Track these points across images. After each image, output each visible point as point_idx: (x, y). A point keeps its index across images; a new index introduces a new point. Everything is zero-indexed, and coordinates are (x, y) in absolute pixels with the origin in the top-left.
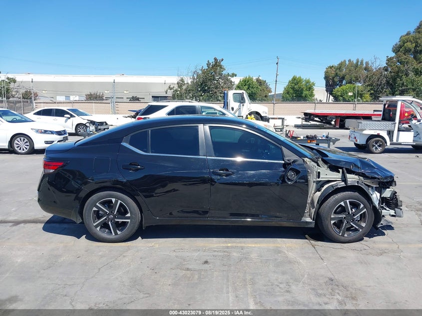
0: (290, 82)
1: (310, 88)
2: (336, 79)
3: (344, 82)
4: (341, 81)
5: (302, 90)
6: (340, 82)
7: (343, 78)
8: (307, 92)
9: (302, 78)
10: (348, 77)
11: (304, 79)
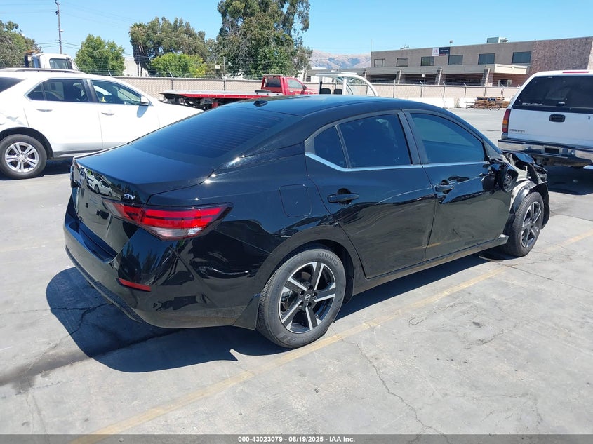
0: (83, 44)
1: (118, 57)
2: (150, 44)
3: (161, 49)
4: (156, 48)
5: (107, 58)
6: (154, 50)
7: (159, 44)
8: (115, 63)
9: (103, 39)
10: (166, 42)
11: (107, 41)
